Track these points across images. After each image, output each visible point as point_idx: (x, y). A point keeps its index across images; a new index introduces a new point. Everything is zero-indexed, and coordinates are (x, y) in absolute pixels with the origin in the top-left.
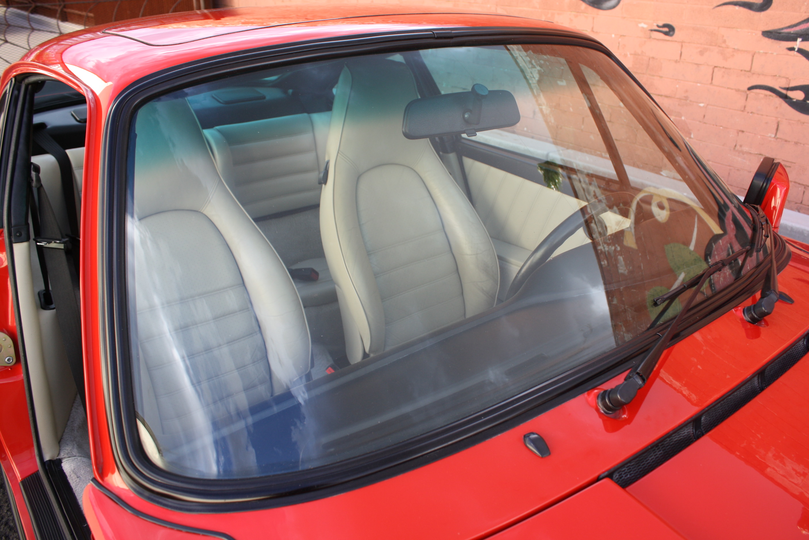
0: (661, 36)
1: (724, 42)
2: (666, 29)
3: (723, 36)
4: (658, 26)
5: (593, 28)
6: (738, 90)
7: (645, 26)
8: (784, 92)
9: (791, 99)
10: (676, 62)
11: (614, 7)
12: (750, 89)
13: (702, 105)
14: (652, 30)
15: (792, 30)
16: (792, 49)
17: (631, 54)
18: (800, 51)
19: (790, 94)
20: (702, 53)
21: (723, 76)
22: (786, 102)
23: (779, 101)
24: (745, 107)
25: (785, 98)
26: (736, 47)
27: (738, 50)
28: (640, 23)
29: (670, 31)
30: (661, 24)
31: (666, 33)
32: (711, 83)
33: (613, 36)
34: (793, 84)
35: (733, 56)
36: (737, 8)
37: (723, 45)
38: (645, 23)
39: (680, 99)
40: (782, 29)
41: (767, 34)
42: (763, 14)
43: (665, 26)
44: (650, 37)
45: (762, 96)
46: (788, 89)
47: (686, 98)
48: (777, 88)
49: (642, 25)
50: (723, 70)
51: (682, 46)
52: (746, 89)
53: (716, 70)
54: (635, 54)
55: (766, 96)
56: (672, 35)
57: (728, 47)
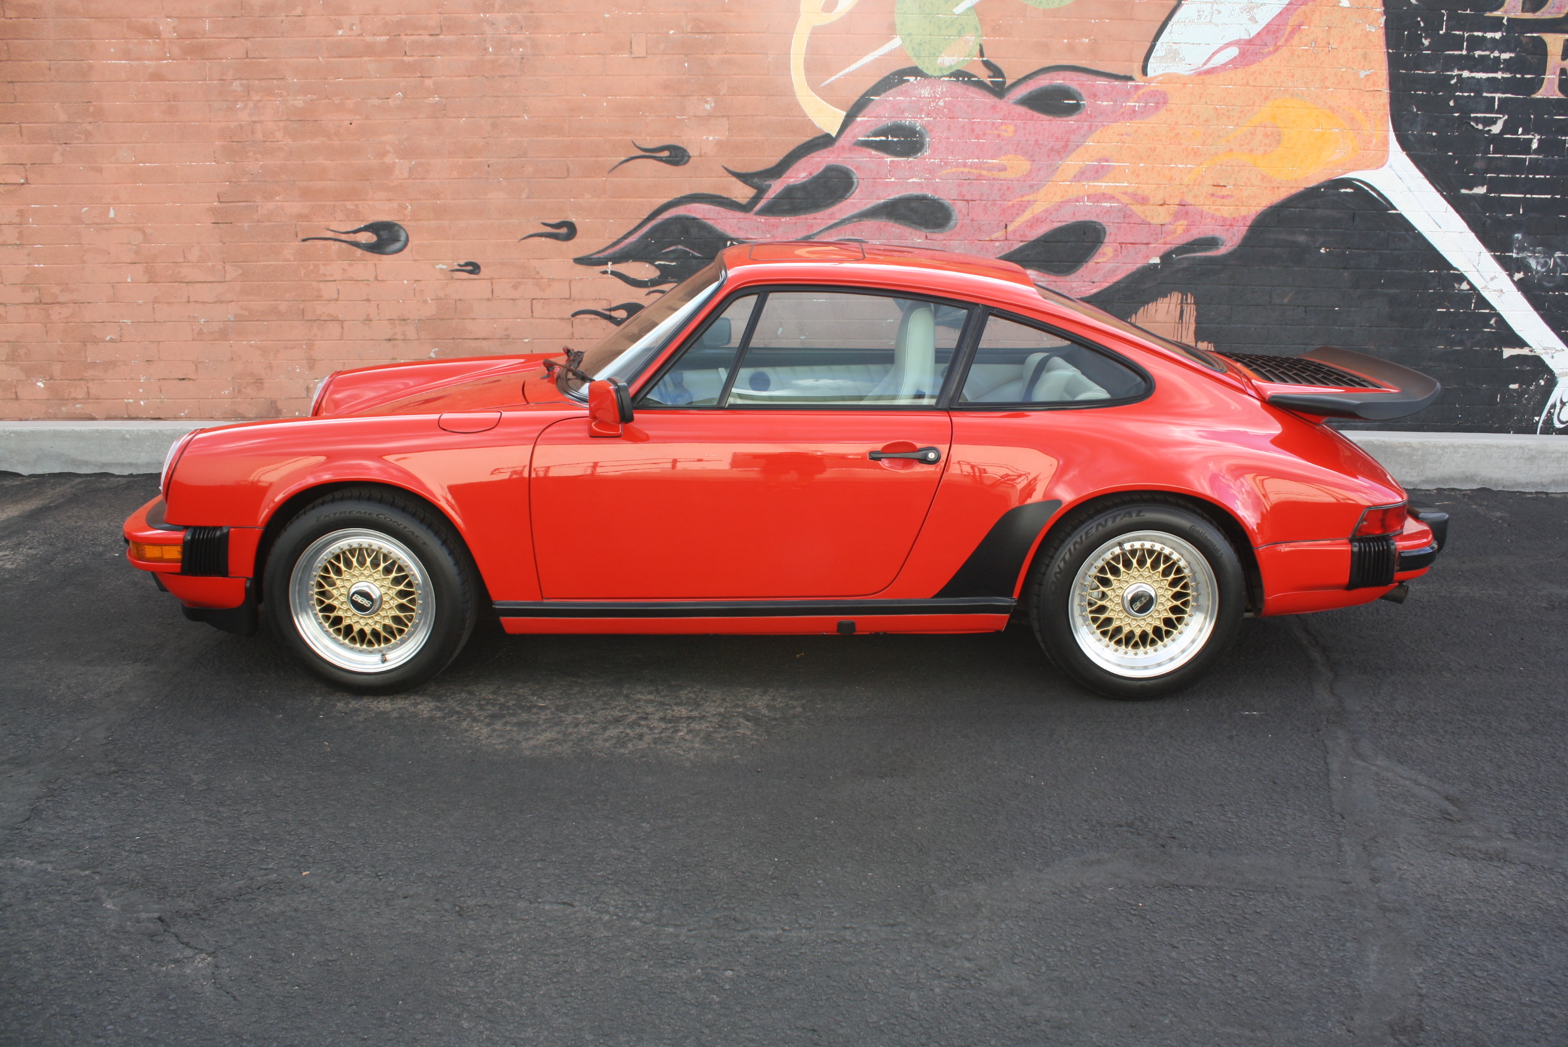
0: (465, 275)
1: (538, 273)
2: (470, 268)
3: (535, 268)
4: (459, 265)
5: (376, 277)
6: (562, 319)
7: (444, 267)
8: (608, 313)
9: (616, 318)
10: (488, 300)
11: (400, 250)
12: (574, 315)
13: (527, 340)
14: (453, 271)
15: (601, 255)
16: (605, 272)
17: (432, 300)
18: (613, 273)
19: (614, 314)
20: (515, 287)
21: (543, 308)
22: (612, 322)
23: (604, 323)
24: (573, 334)
25: (610, 318)
26: (551, 277)
27: (553, 279)
28: (438, 264)
29: (474, 269)
30: (462, 262)
31: (470, 272)
32: (532, 316)
33: (405, 282)
34: (614, 305)
35: (549, 286)
36: (543, 239)
37: (537, 277)
38: (443, 264)
39: (501, 339)
40: (592, 255)
41: (579, 261)
42: (570, 242)
43: (467, 264)
44: (453, 278)
45: (587, 320)
46: (610, 310)
47: (508, 337)
48: (600, 310)
49: (441, 266)
50: (542, 301)
51: (492, 283)
52: (569, 315)
53: (534, 302)
54: (437, 299)
55: (591, 319)
56: (478, 273)
57: (542, 278)
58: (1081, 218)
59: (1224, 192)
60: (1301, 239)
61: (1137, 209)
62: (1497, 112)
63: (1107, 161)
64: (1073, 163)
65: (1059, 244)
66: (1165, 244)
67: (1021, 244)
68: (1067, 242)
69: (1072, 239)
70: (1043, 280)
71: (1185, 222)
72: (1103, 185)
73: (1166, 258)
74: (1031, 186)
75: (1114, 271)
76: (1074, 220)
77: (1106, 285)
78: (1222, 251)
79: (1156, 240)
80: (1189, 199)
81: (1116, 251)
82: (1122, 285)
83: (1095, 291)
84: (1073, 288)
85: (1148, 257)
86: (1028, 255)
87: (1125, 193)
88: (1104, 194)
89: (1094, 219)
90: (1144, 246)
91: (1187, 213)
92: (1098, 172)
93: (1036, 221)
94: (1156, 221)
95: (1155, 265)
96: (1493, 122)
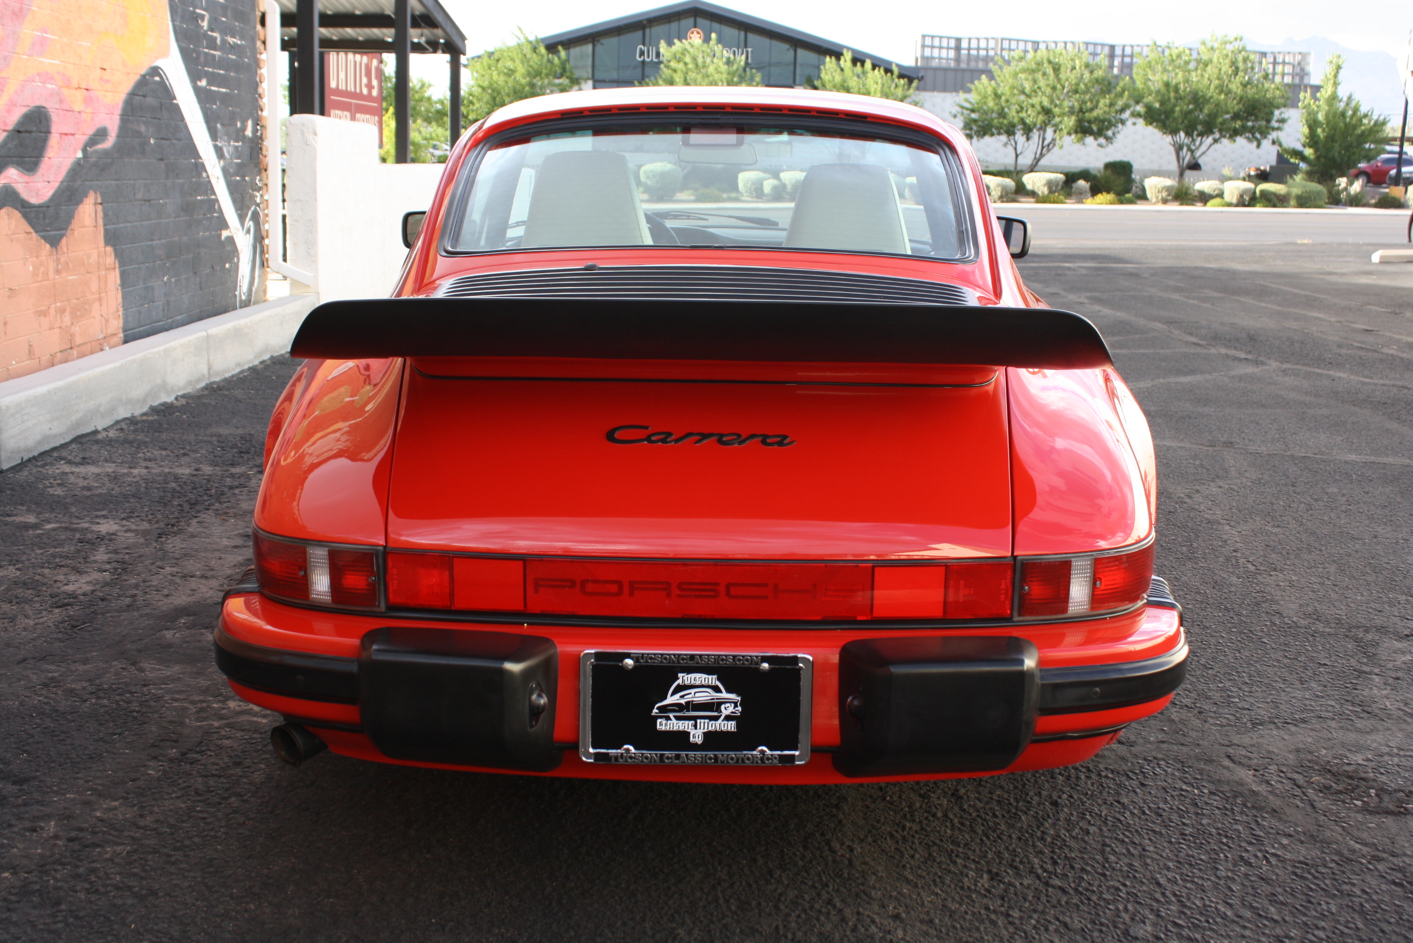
58: (38, 103)
59: (107, 75)
60: (143, 129)
61: (65, 91)
62: (205, 10)
63: (46, 33)
64: (28, 32)
65: (28, 135)
66: (83, 134)
67: (5, 134)
68: (30, 132)
69: (34, 129)
70: (21, 180)
71: (89, 110)
72: (48, 62)
73: (84, 150)
74: (5, 58)
75: (60, 167)
76: (33, 105)
77: (57, 185)
78: (109, 143)
79: (78, 130)
80: (92, 86)
81: (59, 143)
82: (65, 184)
83: (50, 193)
84: (39, 190)
85: (75, 151)
86: (10, 149)
87: (58, 73)
88: (47, 73)
89: (44, 104)
90: (71, 138)
91: (91, 99)
92: (41, 46)
93: (12, 104)
94: (77, 108)
95: (79, 159)
96: (202, 17)
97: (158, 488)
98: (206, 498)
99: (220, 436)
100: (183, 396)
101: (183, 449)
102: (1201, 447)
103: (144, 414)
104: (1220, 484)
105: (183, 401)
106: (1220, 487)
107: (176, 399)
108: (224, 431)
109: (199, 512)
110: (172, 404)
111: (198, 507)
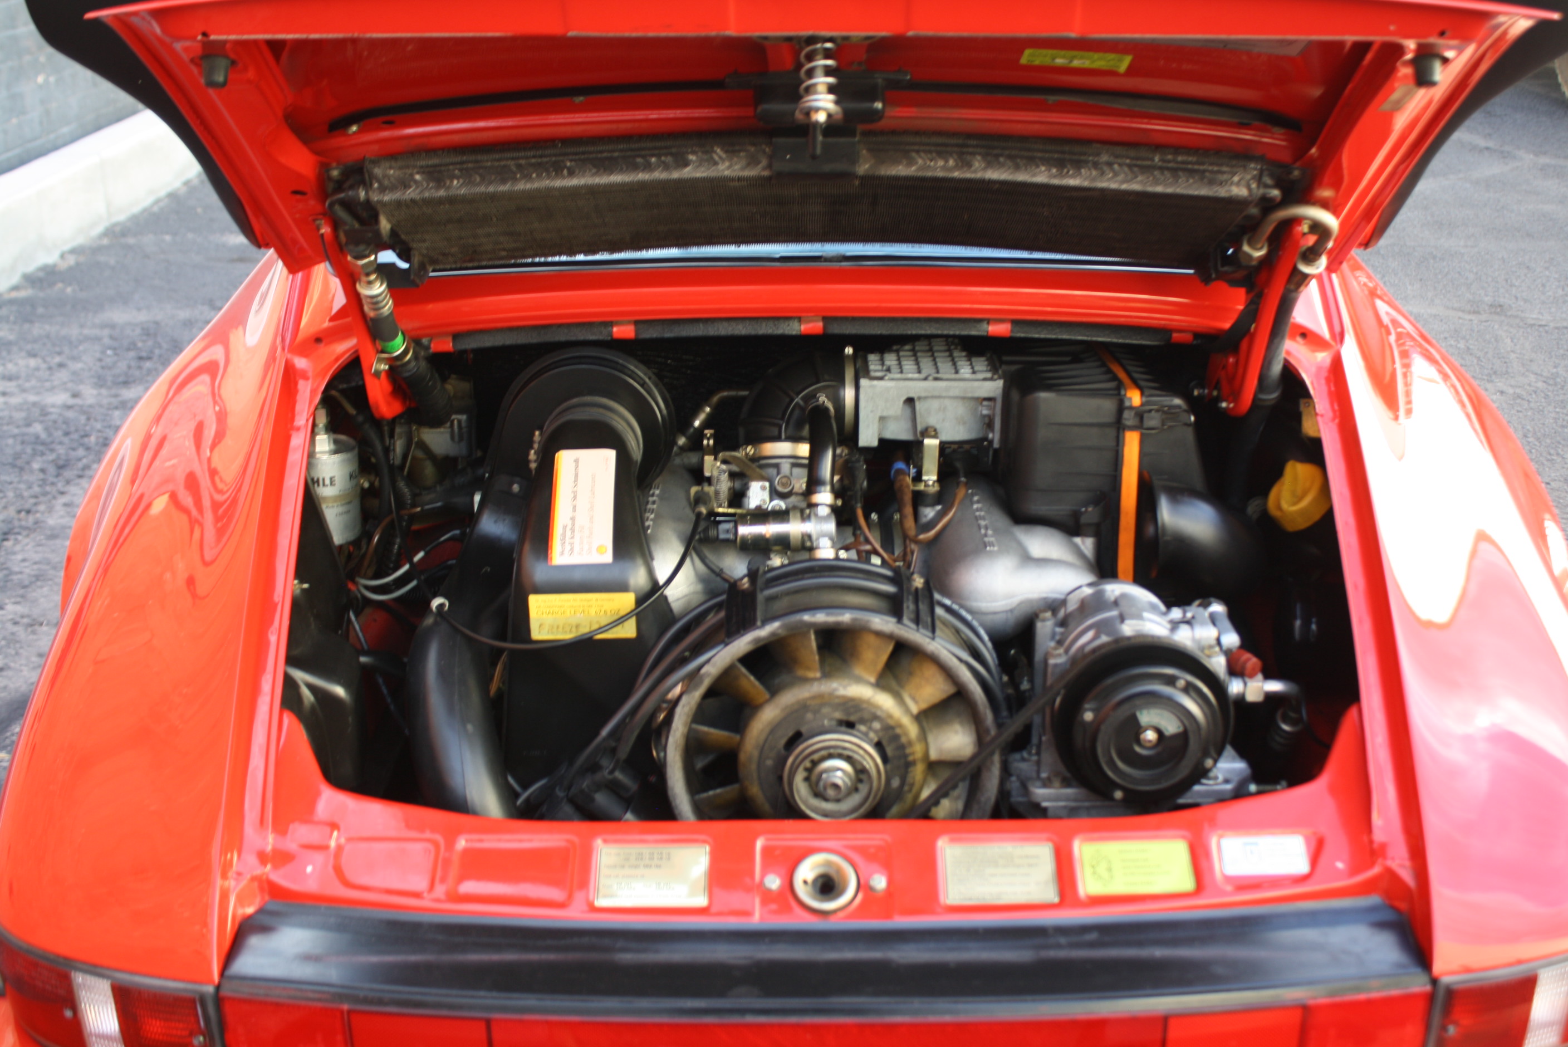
97: (14, 436)
98: (81, 452)
99: (113, 326)
100: (73, 251)
101: (59, 353)
102: (1460, 314)
103: (16, 288)
104: (1501, 385)
105: (71, 260)
106: (1502, 392)
107: (62, 256)
108: (119, 316)
109: (68, 482)
110: (55, 266)
111: (68, 474)
